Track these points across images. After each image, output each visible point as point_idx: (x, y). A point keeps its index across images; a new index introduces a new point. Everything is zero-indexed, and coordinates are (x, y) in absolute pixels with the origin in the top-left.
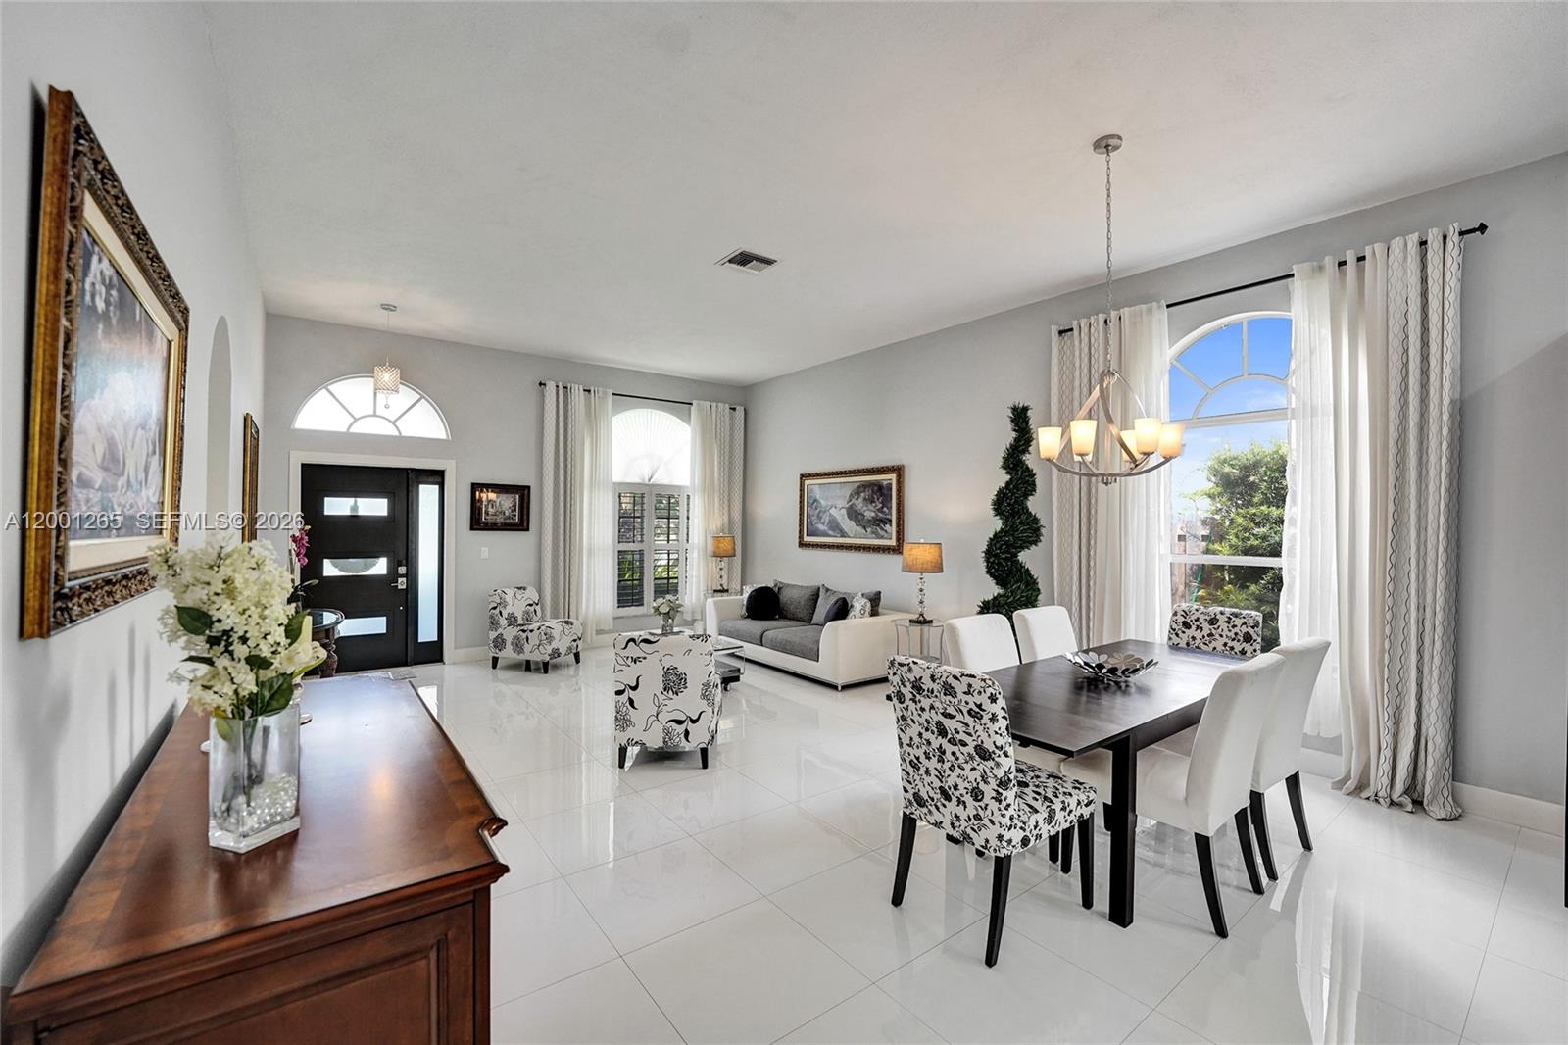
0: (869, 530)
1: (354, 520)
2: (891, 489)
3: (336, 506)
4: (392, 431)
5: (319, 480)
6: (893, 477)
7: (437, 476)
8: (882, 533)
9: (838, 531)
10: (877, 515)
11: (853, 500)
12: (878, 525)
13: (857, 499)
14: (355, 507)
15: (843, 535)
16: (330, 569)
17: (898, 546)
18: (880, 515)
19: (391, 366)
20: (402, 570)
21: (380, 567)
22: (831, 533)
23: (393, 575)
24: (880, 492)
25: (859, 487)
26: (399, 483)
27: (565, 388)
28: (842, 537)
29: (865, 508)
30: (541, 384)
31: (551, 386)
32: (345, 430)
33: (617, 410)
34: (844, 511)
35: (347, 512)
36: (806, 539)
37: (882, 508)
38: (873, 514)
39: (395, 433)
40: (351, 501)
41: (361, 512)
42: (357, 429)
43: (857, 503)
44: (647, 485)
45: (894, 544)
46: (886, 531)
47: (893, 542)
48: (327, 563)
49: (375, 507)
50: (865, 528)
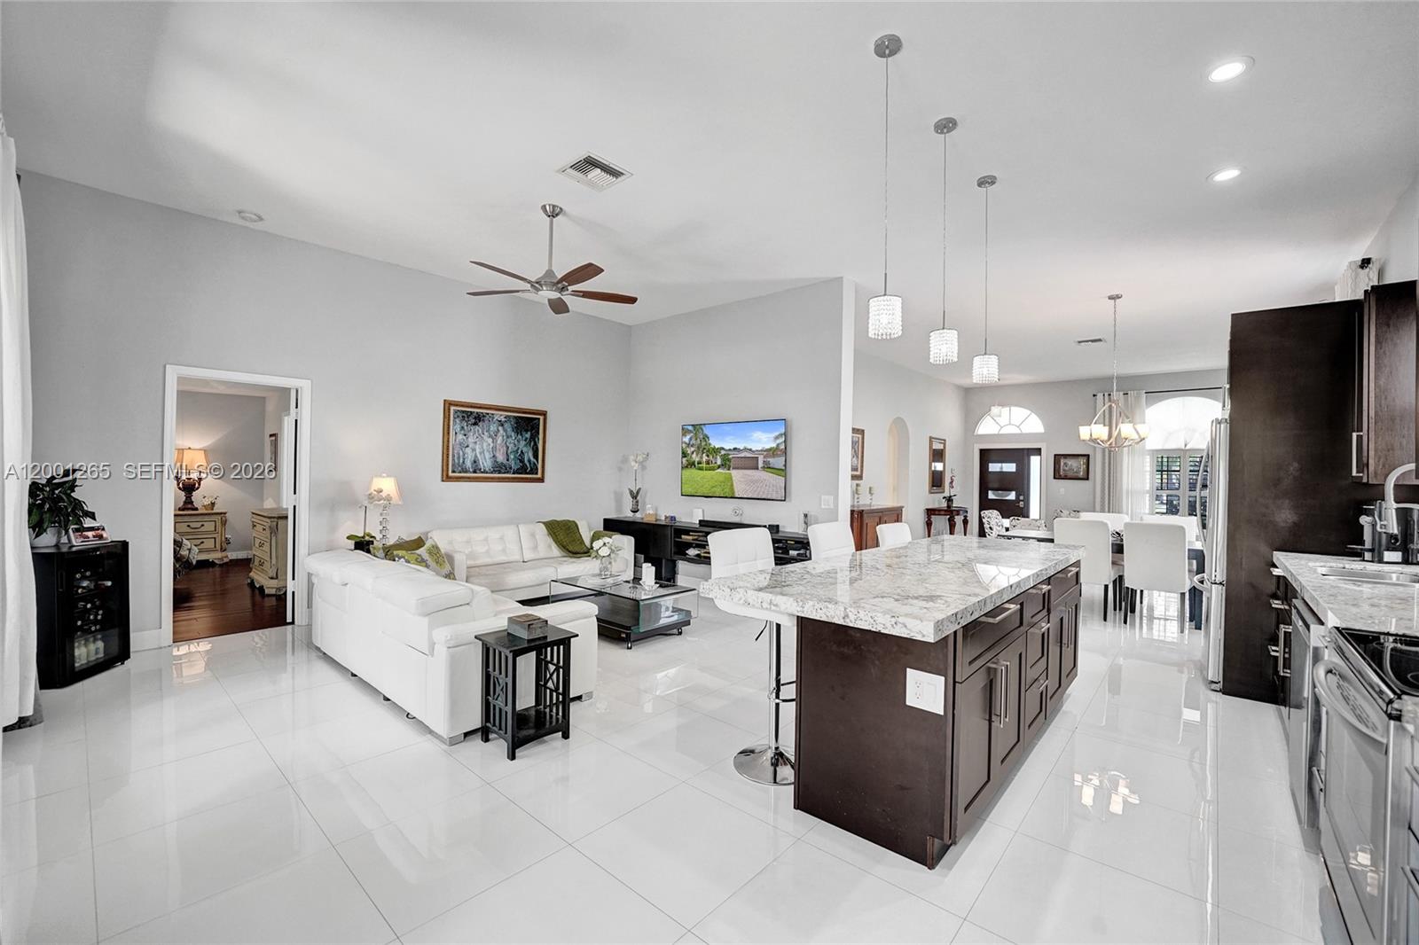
1: (1001, 473)
3: (994, 467)
4: (1018, 431)
5: (986, 456)
7: (1038, 451)
14: (1002, 468)
16: (991, 495)
19: (999, 405)
20: (1021, 498)
21: (1012, 496)
23: (1018, 500)
26: (1020, 456)
27: (1110, 395)
30: (1094, 395)
31: (1100, 396)
32: (996, 433)
33: (1149, 403)
35: (998, 470)
39: (1019, 432)
40: (1000, 465)
41: (1004, 470)
42: (1004, 431)
44: (1182, 450)
48: (990, 492)
49: (1010, 467)
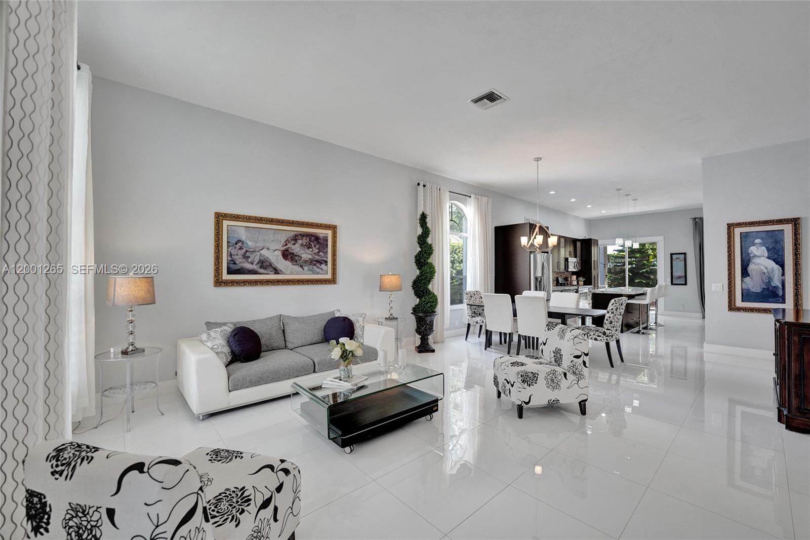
0: (306, 268)
2: (327, 240)
6: (329, 233)
8: (318, 270)
9: (271, 269)
10: (314, 257)
11: (289, 245)
12: (315, 265)
13: (294, 244)
15: (276, 271)
17: (333, 279)
18: (316, 257)
22: (262, 271)
24: (317, 242)
25: (296, 235)
28: (276, 273)
29: (302, 251)
34: (279, 253)
36: (226, 277)
37: (319, 252)
38: (310, 257)
43: (293, 247)
45: (330, 278)
46: (322, 269)
47: (329, 276)
50: (301, 266)
